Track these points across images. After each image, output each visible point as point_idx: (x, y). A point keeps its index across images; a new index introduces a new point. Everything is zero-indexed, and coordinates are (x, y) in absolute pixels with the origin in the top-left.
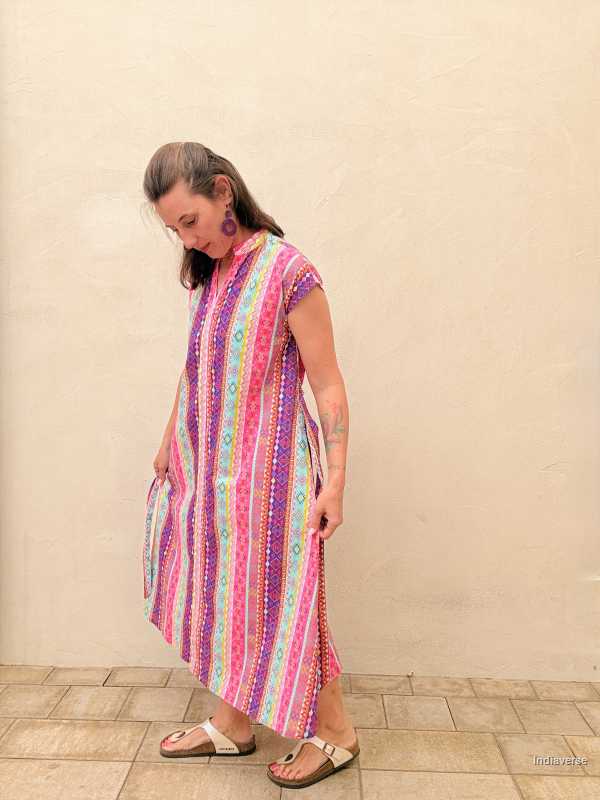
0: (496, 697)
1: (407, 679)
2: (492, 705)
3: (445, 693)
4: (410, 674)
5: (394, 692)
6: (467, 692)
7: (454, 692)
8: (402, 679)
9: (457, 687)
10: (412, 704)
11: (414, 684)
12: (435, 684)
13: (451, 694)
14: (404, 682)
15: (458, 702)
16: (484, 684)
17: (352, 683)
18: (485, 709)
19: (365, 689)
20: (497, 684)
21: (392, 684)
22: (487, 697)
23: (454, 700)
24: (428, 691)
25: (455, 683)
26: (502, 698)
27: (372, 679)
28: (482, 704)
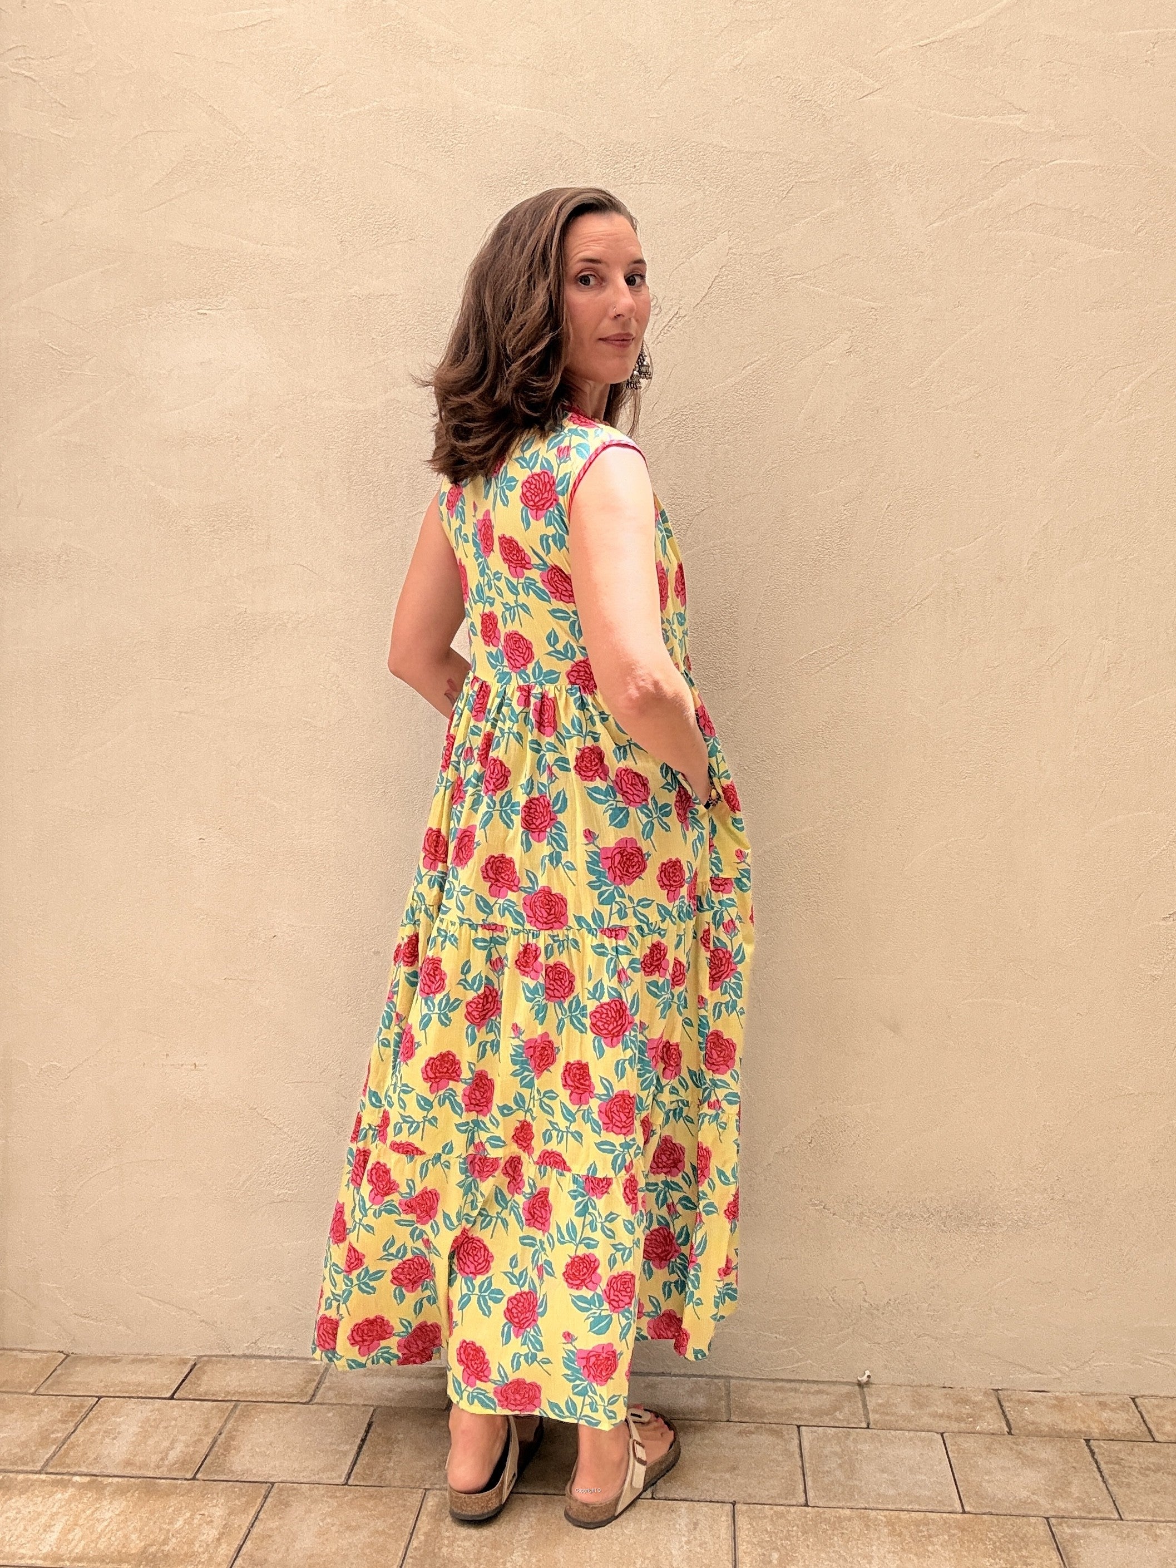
0: (1054, 1435)
1: (857, 1387)
2: (1046, 1452)
3: (943, 1424)
4: (865, 1379)
5: (827, 1420)
6: (991, 1422)
7: (958, 1420)
8: (846, 1389)
9: (967, 1409)
10: (865, 1447)
11: (872, 1403)
12: (919, 1403)
13: (955, 1426)
14: (849, 1396)
15: (969, 1443)
16: (1029, 1402)
17: (733, 1396)
18: (1029, 1462)
19: (763, 1415)
20: (1060, 1404)
21: (824, 1401)
22: (1037, 1434)
23: (960, 1440)
24: (906, 1418)
25: (965, 1401)
26: (1070, 1436)
27: (781, 1389)
28: (1027, 1450)
